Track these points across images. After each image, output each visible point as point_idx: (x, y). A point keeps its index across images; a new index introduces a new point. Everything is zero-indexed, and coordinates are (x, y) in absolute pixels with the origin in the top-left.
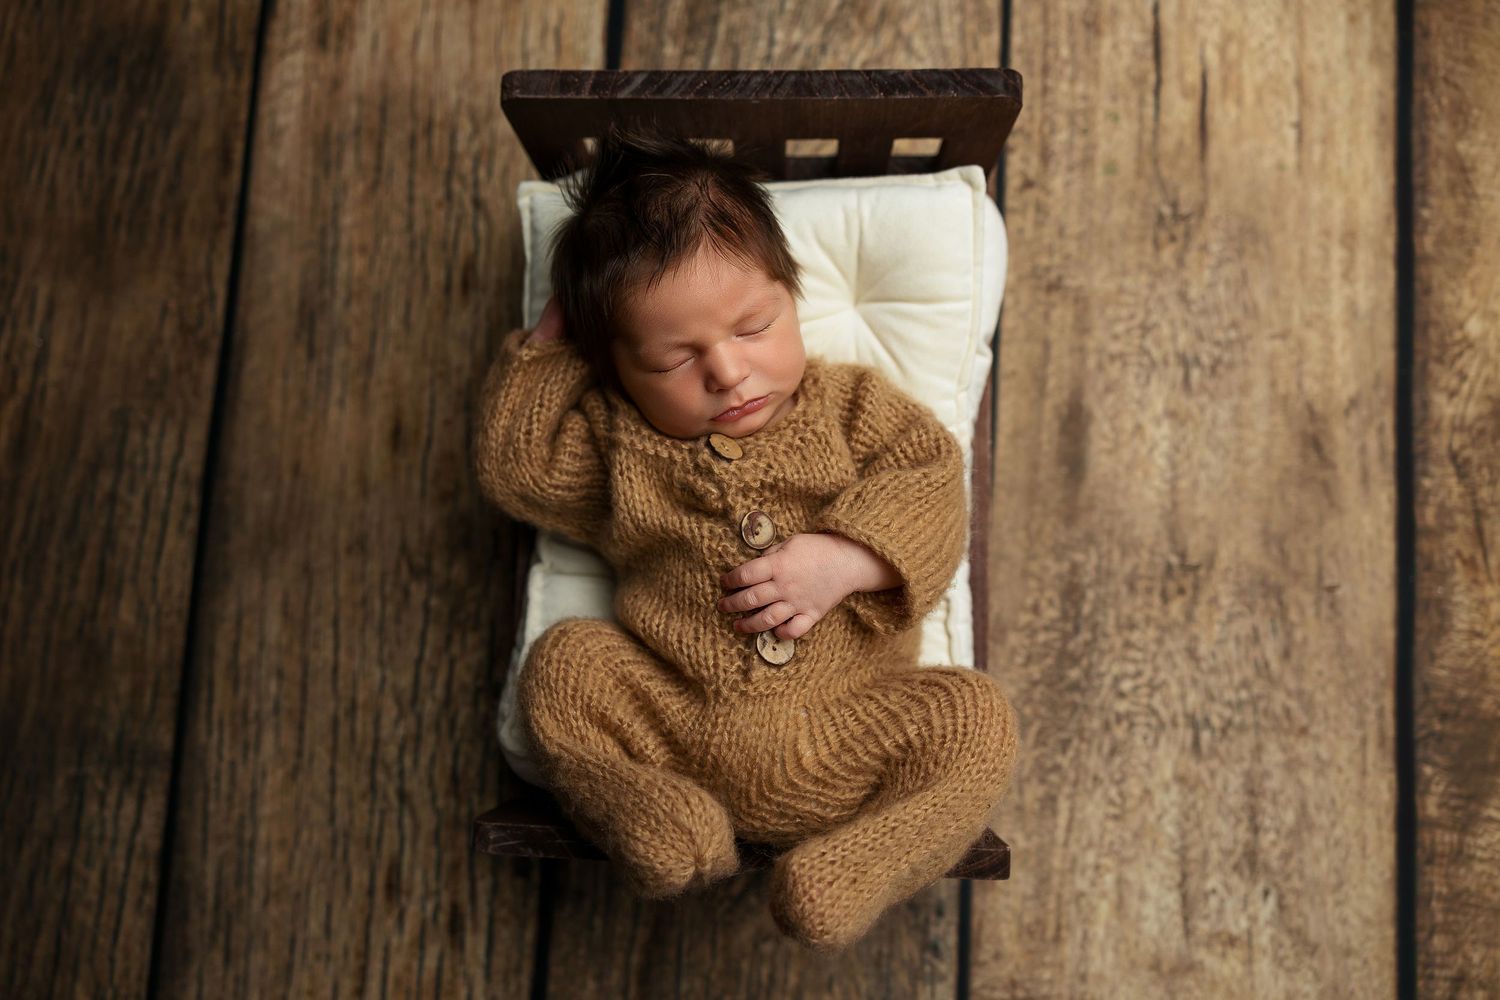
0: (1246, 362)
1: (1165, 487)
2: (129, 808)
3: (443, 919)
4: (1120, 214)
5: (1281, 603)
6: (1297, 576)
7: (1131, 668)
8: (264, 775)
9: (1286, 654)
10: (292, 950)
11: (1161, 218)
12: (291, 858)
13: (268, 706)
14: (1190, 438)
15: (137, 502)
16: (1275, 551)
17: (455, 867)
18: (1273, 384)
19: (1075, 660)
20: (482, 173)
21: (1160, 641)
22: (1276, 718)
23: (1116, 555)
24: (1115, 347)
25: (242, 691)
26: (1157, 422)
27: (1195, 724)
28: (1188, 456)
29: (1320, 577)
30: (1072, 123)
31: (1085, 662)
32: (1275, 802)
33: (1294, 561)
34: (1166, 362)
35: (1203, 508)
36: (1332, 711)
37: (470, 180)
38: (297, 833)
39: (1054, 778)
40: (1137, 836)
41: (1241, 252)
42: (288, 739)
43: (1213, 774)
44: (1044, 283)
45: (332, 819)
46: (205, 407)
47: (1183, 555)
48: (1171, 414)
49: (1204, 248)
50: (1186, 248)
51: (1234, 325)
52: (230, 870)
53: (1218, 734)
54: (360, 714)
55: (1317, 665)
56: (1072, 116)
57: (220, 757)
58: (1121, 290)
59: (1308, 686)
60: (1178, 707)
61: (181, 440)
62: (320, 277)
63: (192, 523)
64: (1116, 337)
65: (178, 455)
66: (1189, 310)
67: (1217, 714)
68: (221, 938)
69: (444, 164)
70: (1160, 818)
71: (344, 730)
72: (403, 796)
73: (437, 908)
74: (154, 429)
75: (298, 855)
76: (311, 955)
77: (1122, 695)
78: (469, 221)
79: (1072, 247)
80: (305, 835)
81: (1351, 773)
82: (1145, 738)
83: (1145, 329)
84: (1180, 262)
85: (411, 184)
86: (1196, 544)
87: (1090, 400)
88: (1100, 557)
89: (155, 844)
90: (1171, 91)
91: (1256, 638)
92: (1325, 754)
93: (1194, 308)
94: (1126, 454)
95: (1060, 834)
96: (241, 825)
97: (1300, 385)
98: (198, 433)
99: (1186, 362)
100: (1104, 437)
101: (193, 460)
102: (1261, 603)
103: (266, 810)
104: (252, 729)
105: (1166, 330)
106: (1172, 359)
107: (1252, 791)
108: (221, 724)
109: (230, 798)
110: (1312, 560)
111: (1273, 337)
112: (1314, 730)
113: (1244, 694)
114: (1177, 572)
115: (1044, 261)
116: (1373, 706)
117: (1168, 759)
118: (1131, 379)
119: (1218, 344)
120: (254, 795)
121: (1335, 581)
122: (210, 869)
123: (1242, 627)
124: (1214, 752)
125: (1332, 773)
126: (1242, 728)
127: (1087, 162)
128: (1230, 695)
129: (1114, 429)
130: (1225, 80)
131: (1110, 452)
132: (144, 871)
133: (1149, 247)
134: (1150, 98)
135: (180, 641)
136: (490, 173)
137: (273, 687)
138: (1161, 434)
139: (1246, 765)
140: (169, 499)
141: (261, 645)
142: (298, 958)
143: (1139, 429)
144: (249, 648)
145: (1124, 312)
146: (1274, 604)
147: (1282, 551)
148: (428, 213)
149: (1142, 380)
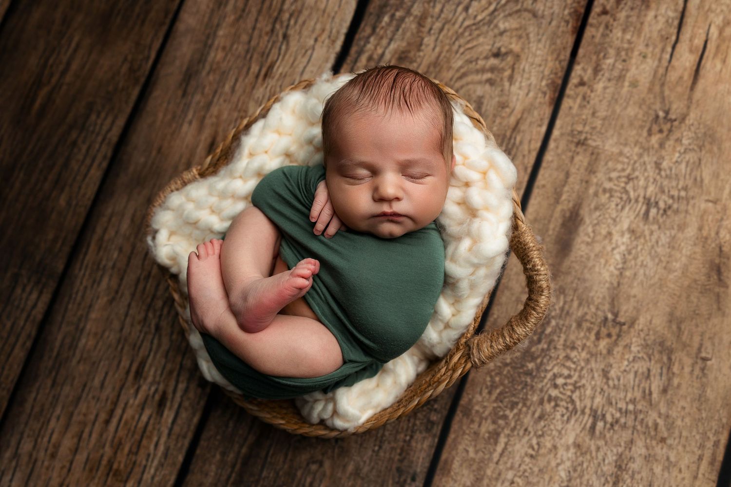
0: (687, 212)
1: (616, 272)
2: (34, 296)
3: (157, 397)
4: (631, 111)
5: (670, 359)
6: (685, 346)
7: (566, 372)
8: (98, 298)
9: (665, 391)
10: (83, 390)
11: (657, 117)
12: (97, 343)
13: (110, 264)
14: (639, 248)
15: (84, 148)
16: (674, 327)
17: (171, 372)
18: (700, 229)
19: (533, 359)
20: (292, 22)
21: (588, 361)
22: (647, 426)
23: (575, 304)
24: (608, 185)
25: (101, 253)
26: (622, 234)
27: (595, 416)
28: (635, 258)
29: (699, 350)
30: (618, 54)
31: (539, 361)
32: (632, 477)
33: (684, 338)
34: (637, 201)
35: (636, 290)
36: (684, 434)
37: (285, 24)
38: (104, 332)
39: (501, 422)
40: (541, 471)
41: (701, 148)
42: (114, 283)
43: (598, 449)
44: (575, 140)
45: (122, 329)
46: (128, 110)
47: (616, 315)
48: (632, 231)
49: (679, 140)
50: (667, 137)
51: (685, 189)
52: (68, 341)
53: (608, 426)
54: (151, 280)
55: (682, 403)
56: (618, 51)
57: (81, 283)
58: (621, 153)
59: (673, 414)
60: (588, 403)
61: (113, 123)
62: (200, 58)
63: (105, 164)
64: (610, 179)
65: (110, 130)
66: (659, 174)
67: (611, 414)
68: (54, 374)
69: (275, 14)
70: (558, 465)
71: (141, 286)
72: (158, 328)
73: (156, 391)
74: (103, 115)
75: (100, 343)
76: (90, 396)
77: (556, 386)
78: (279, 44)
79: (598, 123)
80: (107, 334)
81: (687, 474)
82: (563, 416)
83: (629, 179)
84: (662, 145)
85: (256, 20)
86: (626, 310)
87: (584, 212)
88: (565, 303)
89: (39, 317)
90: (683, 48)
91: (648, 376)
92: (673, 459)
93: (663, 173)
94: (597, 248)
95: (496, 456)
96: (80, 320)
97: (717, 233)
98: (121, 122)
99: (648, 203)
100: (587, 235)
101: (115, 134)
102: (657, 356)
103: (93, 316)
104: (100, 273)
105: (642, 183)
106: (641, 199)
107: (620, 466)
108: (87, 266)
109: (79, 304)
110: (696, 339)
111: (708, 201)
112: (669, 442)
113: (631, 407)
114: (610, 324)
115: (580, 128)
116: (713, 439)
117: (572, 432)
118: (613, 205)
119: (672, 197)
120: (90, 306)
121: (709, 356)
122: (60, 337)
123: (641, 367)
124: (602, 436)
125: (675, 472)
126: (624, 427)
127: (621, 78)
128: (622, 405)
129: (594, 232)
130: (718, 47)
131: (588, 244)
132: (31, 329)
133: (645, 133)
134: (669, 49)
135: (81, 221)
136: (296, 23)
137: (115, 255)
138: (622, 241)
139: (620, 450)
140: (98, 151)
141: (117, 232)
142: (84, 395)
143: (610, 234)
144: (111, 233)
145: (620, 167)
146: (665, 359)
147: (679, 328)
148: (260, 36)
149: (620, 207)
